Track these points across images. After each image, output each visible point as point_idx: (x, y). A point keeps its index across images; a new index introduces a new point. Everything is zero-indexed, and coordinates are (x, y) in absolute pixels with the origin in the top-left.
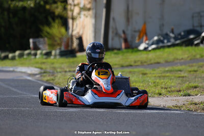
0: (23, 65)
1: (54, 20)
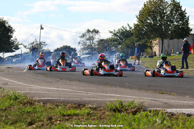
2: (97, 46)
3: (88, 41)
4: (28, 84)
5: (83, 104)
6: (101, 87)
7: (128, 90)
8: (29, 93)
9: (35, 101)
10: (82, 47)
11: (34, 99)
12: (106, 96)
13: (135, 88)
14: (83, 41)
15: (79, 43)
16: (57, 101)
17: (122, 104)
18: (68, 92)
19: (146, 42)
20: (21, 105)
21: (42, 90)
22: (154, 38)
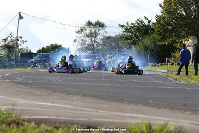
0: (161, 68)
1: (176, 50)
2: (101, 47)
3: (88, 39)
4: (8, 96)
5: (93, 126)
6: (114, 104)
7: (155, 110)
8: (13, 110)
9: (24, 120)
10: (79, 47)
11: (22, 117)
12: (125, 116)
13: (165, 108)
14: (80, 38)
15: (75, 41)
16: (56, 121)
17: (150, 128)
18: (69, 109)
19: (174, 43)
20: (4, 125)
21: (31, 106)
22: (186, 37)
